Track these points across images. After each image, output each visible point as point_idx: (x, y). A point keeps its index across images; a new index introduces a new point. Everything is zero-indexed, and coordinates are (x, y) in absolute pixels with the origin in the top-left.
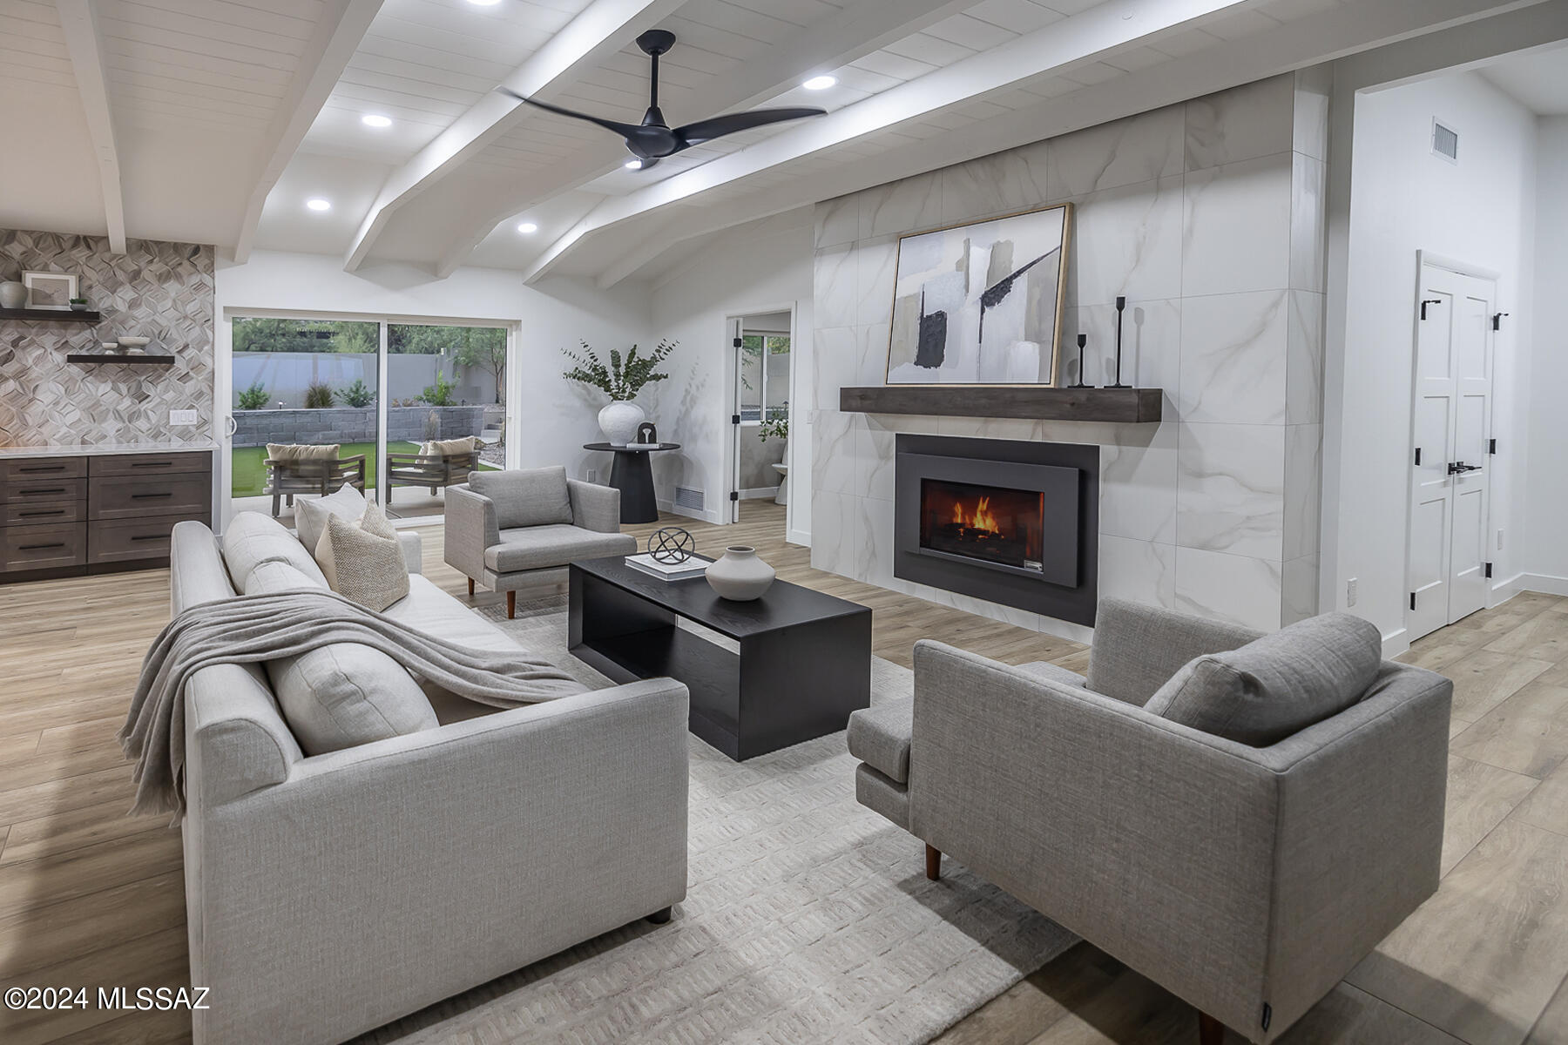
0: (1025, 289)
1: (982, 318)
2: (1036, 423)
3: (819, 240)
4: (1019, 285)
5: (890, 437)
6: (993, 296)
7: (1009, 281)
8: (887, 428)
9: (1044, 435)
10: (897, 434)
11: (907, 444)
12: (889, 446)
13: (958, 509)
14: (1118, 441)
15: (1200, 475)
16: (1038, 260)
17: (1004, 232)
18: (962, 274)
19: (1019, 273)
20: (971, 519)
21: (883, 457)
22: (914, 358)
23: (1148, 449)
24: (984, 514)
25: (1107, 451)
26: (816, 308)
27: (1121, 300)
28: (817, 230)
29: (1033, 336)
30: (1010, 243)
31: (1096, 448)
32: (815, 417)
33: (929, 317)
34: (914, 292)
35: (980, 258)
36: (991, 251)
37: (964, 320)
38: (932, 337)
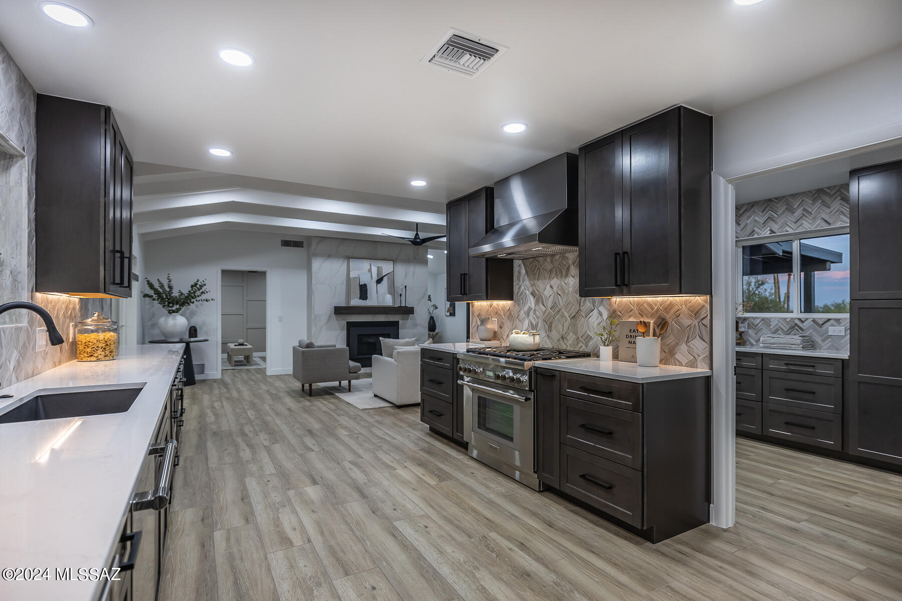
0: (386, 279)
2: (386, 316)
3: (314, 250)
4: (385, 279)
5: (344, 322)
6: (379, 281)
8: (343, 320)
9: (388, 319)
10: (347, 322)
11: (350, 325)
12: (344, 326)
14: (403, 319)
15: (416, 325)
16: (388, 274)
17: (381, 264)
18: (370, 273)
19: (385, 276)
21: (342, 329)
22: (359, 297)
23: (408, 321)
25: (401, 322)
26: (313, 275)
27: (406, 287)
28: (313, 246)
29: (390, 293)
30: (381, 267)
31: (398, 322)
32: (313, 318)
33: (362, 285)
34: (356, 276)
35: (374, 270)
36: (377, 268)
37: (372, 287)
38: (363, 291)
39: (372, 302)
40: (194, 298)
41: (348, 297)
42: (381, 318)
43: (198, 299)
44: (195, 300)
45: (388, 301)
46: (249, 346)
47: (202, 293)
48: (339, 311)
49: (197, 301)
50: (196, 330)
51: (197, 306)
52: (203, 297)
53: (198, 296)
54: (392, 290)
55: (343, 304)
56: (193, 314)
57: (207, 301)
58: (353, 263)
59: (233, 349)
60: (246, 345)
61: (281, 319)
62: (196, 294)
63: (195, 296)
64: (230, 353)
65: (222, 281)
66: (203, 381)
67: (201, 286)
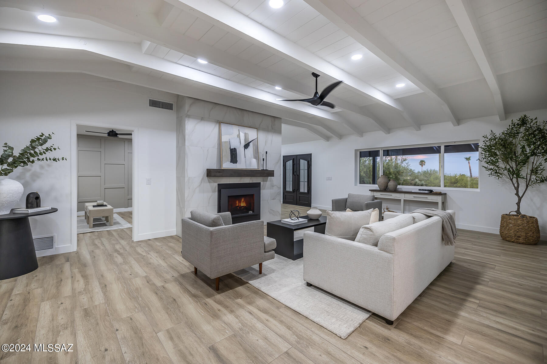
1: (245, 152)
2: (251, 178)
3: (188, 111)
4: (251, 144)
5: (216, 185)
6: (246, 146)
7: (249, 143)
8: (215, 182)
9: (252, 181)
10: (218, 184)
11: (221, 187)
12: (215, 188)
13: (237, 202)
14: (263, 181)
15: (273, 186)
16: (253, 140)
17: (248, 131)
18: (239, 138)
19: (251, 142)
20: (240, 204)
21: (214, 192)
22: (230, 161)
23: (267, 182)
24: (243, 202)
25: (262, 183)
26: (187, 137)
27: (266, 152)
28: (187, 107)
29: (255, 158)
30: (248, 134)
31: (260, 183)
32: (186, 180)
33: (232, 149)
34: (227, 140)
35: (242, 135)
36: (244, 134)
37: (241, 151)
38: (234, 155)
39: (240, 165)
40: (33, 156)
41: (220, 160)
42: (247, 180)
43: (41, 157)
44: (35, 159)
45: (254, 165)
46: (109, 207)
47: (47, 150)
48: (210, 173)
49: (38, 159)
50: (38, 198)
51: (42, 167)
52: (49, 155)
53: (41, 154)
54: (256, 155)
55: (215, 167)
56: (36, 176)
57: (54, 160)
58: (224, 128)
59: (92, 210)
60: (106, 206)
61: (149, 182)
62: (36, 150)
63: (35, 152)
64: (88, 213)
65: (78, 145)
66: (52, 259)
67: (45, 141)
